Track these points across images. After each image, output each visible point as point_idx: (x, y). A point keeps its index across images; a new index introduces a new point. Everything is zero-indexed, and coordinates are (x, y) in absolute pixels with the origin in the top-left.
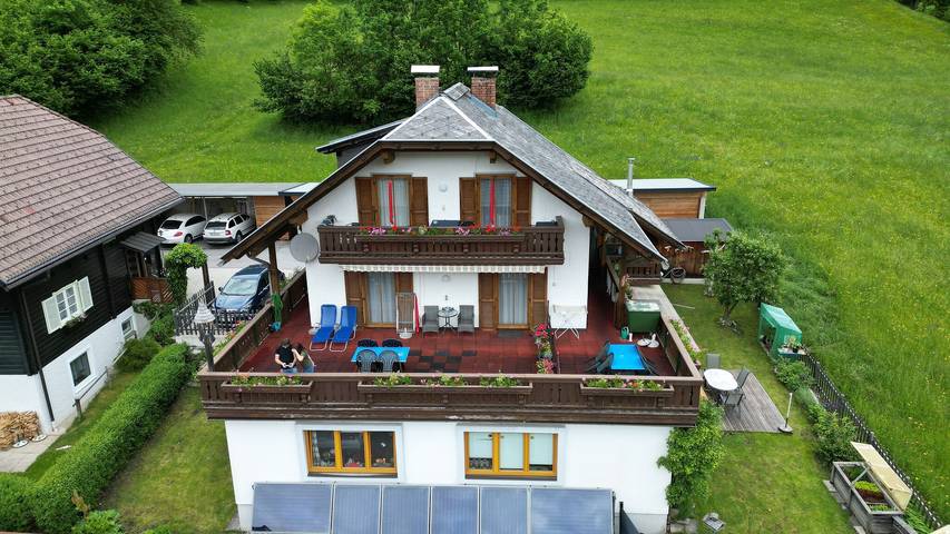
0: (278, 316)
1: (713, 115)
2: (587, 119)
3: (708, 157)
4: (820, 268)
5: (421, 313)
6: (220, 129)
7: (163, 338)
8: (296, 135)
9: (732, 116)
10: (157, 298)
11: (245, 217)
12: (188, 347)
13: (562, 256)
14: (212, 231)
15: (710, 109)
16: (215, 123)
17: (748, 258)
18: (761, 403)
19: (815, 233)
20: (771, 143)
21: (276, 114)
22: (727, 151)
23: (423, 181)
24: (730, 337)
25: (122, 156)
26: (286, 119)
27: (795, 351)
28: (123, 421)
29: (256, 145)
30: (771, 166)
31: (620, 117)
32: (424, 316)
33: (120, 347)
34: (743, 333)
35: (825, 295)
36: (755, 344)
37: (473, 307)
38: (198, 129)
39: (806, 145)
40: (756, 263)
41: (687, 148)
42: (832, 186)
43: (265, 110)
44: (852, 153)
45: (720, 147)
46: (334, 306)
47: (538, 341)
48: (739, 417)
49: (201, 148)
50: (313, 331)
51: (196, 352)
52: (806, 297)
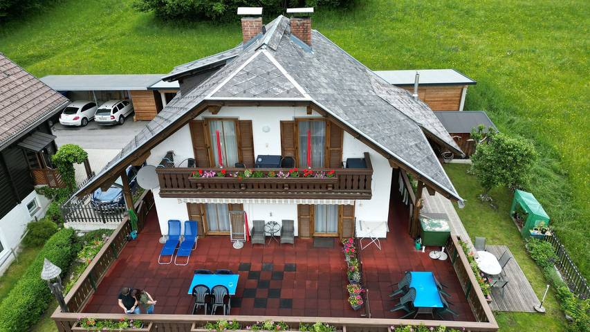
0: (135, 226)
1: (467, 12)
2: (376, 16)
3: (465, 48)
4: (555, 151)
5: (251, 226)
6: (111, 24)
7: (58, 218)
8: (165, 29)
9: (482, 13)
10: (53, 183)
11: (126, 103)
12: (74, 232)
13: (370, 193)
14: (101, 116)
15: (465, 8)
16: (107, 19)
17: (509, 155)
18: (518, 281)
19: (549, 117)
20: (511, 35)
21: (151, 12)
22: (480, 43)
23: (249, 123)
24: (488, 212)
25: (18, 69)
26: (158, 16)
27: (543, 233)
28: (16, 311)
29: (136, 39)
30: (512, 55)
31: (400, 15)
32: (254, 228)
33: (24, 228)
34: (498, 208)
35: (560, 174)
36: (507, 218)
37: (292, 222)
38: (96, 25)
39: (536, 37)
40: (515, 158)
41: (449, 41)
42: (557, 73)
43: (142, 10)
44: (570, 44)
45: (474, 40)
46: (178, 221)
47: (348, 259)
48: (502, 296)
49: (97, 41)
50: (163, 240)
51: (80, 235)
52: (545, 176)
